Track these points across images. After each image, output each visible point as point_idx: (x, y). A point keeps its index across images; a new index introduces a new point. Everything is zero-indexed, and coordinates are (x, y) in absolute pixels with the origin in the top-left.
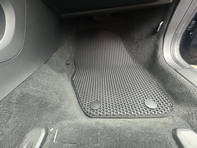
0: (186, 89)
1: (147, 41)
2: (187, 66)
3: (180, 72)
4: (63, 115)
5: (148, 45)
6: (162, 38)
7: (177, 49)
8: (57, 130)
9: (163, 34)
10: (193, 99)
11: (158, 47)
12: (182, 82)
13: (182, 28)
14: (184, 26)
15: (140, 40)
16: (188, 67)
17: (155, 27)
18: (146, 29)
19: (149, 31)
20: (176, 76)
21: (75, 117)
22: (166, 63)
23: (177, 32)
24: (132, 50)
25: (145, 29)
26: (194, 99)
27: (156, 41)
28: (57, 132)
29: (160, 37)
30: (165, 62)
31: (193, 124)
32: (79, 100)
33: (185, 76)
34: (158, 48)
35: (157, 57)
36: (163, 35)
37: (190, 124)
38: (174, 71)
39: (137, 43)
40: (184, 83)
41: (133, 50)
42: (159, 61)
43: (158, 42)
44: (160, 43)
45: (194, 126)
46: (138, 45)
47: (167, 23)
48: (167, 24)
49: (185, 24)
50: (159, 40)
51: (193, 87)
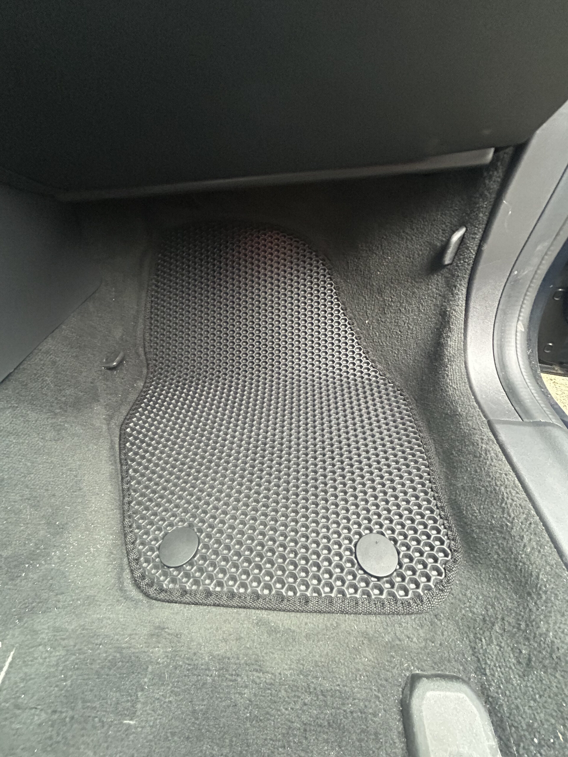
0: (503, 512)
1: (414, 293)
2: (536, 415)
3: (503, 437)
4: (51, 588)
5: (418, 308)
6: (464, 291)
7: (518, 334)
8: (12, 653)
9: (467, 276)
10: (516, 559)
11: (448, 322)
12: (498, 483)
13: (536, 261)
14: (546, 254)
15: (392, 283)
16: (538, 419)
17: (438, 244)
18: (410, 246)
19: (419, 254)
20: (486, 454)
21: (91, 601)
22: (471, 387)
23: (516, 272)
24: (363, 315)
25: (406, 242)
26: (517, 563)
27: (444, 297)
28: (10, 659)
29: (455, 286)
30: (468, 386)
31: (486, 663)
32: (127, 520)
33: (515, 459)
34: (450, 328)
35: (443, 360)
36: (467, 280)
37: (479, 660)
38: (486, 430)
39: (380, 292)
40: (503, 488)
41: (368, 318)
42: (447, 375)
43: (449, 301)
44: (457, 308)
45: (485, 669)
46: (384, 300)
47: (479, 236)
48: (477, 241)
49: (546, 244)
50: (452, 294)
51: (526, 511)
